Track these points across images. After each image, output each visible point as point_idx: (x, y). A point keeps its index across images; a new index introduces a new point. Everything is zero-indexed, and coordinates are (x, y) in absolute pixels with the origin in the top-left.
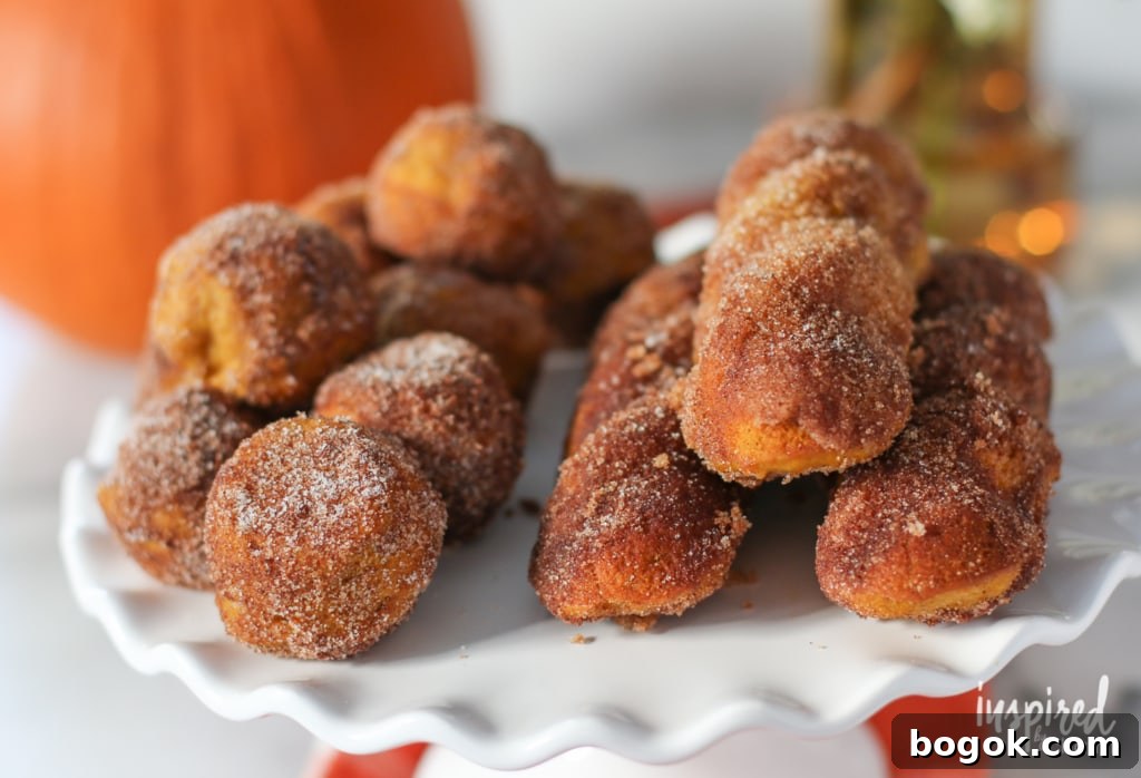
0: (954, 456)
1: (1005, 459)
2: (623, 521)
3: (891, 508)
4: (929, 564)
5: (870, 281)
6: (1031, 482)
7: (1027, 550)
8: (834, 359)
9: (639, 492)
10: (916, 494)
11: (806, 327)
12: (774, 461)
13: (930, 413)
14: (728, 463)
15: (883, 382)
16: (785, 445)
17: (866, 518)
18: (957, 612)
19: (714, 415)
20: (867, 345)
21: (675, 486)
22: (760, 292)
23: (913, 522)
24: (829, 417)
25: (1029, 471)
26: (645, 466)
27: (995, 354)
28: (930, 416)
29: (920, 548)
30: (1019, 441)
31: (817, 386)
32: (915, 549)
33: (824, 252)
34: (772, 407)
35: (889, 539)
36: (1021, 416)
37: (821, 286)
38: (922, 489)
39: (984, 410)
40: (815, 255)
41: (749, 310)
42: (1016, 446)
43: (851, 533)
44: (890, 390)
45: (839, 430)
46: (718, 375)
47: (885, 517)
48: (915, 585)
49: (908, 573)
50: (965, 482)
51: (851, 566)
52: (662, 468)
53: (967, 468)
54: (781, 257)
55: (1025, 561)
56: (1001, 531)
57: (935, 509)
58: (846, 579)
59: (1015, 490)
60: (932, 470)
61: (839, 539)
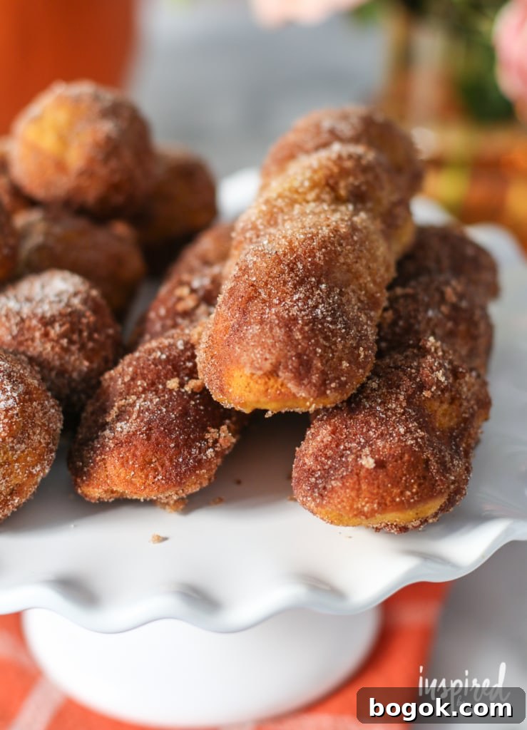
0: (404, 404)
1: (445, 406)
2: (133, 429)
3: (351, 442)
4: (375, 491)
5: (355, 260)
6: (465, 423)
7: (453, 483)
8: (314, 325)
9: (150, 407)
10: (371, 433)
11: (296, 297)
12: (258, 402)
13: (390, 367)
14: (225, 398)
15: (352, 344)
16: (267, 390)
17: (332, 449)
18: (396, 526)
19: (219, 358)
20: (344, 313)
21: (179, 405)
22: (265, 265)
23: (366, 456)
24: (303, 372)
25: (464, 415)
26: (161, 387)
27: (449, 318)
28: (389, 370)
29: (369, 477)
30: (458, 392)
31: (296, 347)
32: (366, 478)
33: (320, 236)
34: (260, 361)
35: (347, 467)
36: (461, 372)
37: (313, 263)
38: (376, 429)
39: (431, 368)
40: (312, 238)
41: (254, 279)
42: (455, 395)
43: (319, 459)
44: (356, 352)
45: (310, 382)
46: (226, 327)
47: (345, 449)
48: (363, 506)
49: (358, 496)
50: (410, 426)
51: (316, 485)
52: (173, 390)
53: (413, 414)
54: (285, 237)
55: (451, 491)
56: (434, 467)
57: (384, 447)
58: (311, 495)
59: (452, 430)
60: (386, 414)
61: (309, 462)
